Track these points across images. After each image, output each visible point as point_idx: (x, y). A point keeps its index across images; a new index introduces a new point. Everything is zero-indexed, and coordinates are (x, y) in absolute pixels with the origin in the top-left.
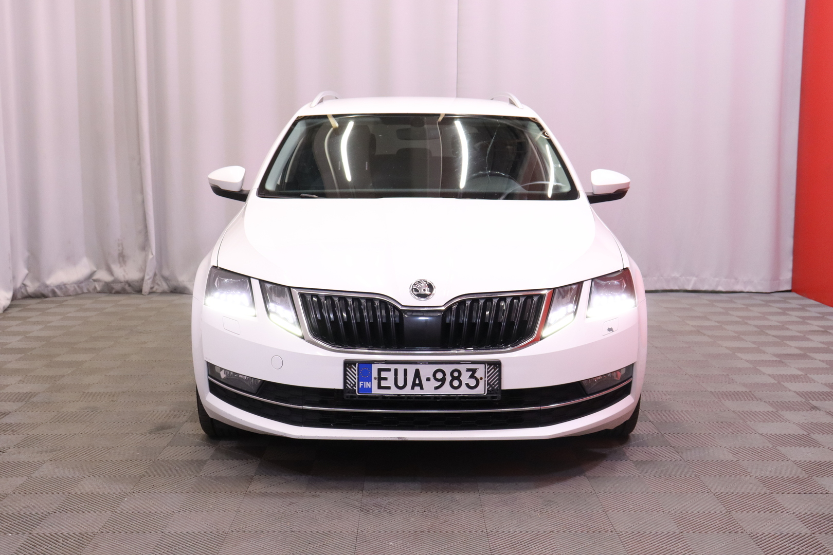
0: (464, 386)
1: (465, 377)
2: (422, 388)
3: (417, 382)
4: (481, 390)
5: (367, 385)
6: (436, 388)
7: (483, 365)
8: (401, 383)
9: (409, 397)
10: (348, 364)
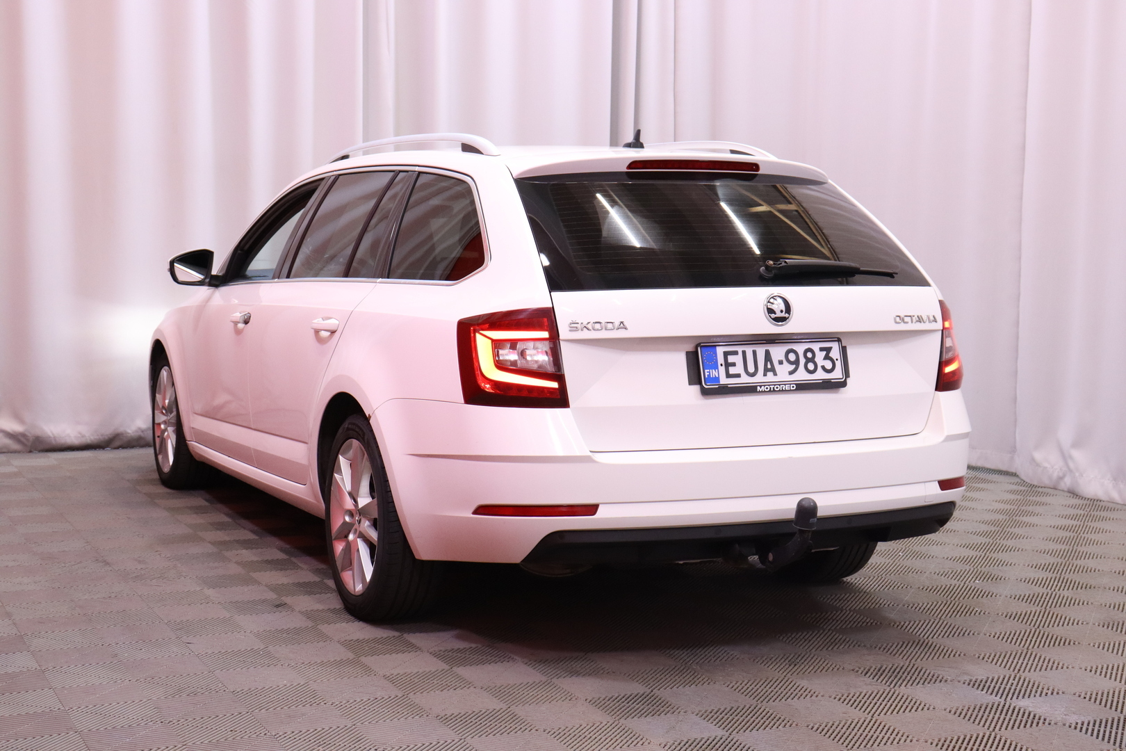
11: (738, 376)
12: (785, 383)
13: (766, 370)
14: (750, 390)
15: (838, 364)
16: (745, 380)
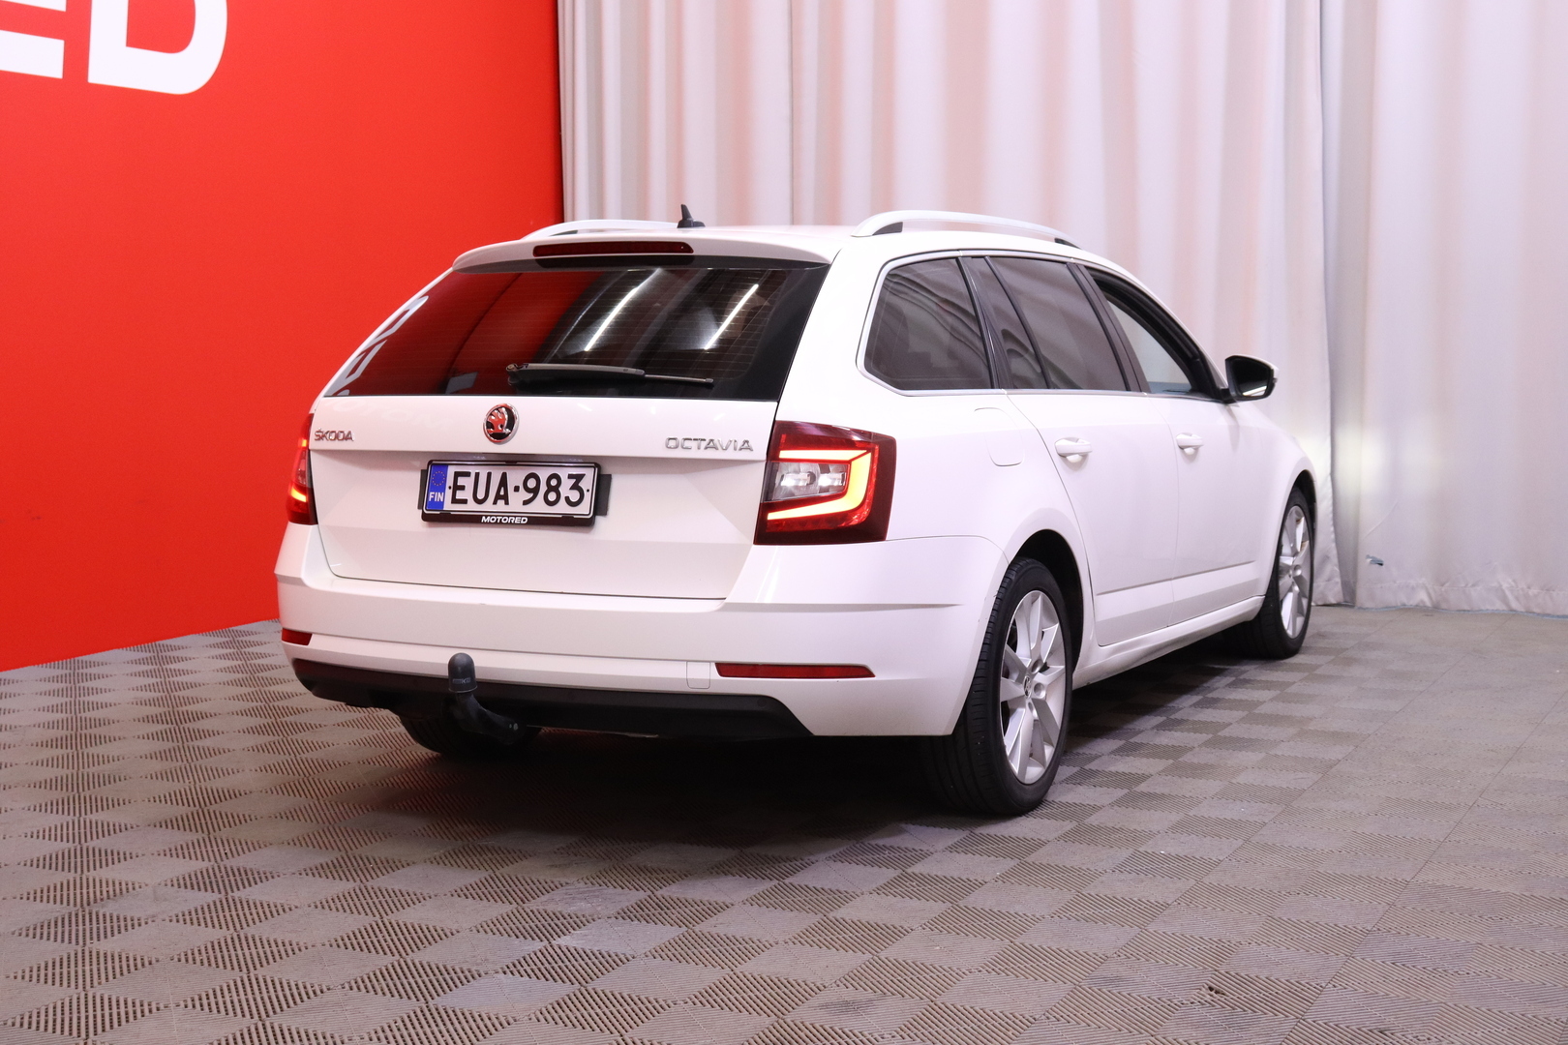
11: (465, 502)
12: (515, 514)
13: (498, 497)
14: (474, 520)
15: (587, 496)
16: (472, 507)
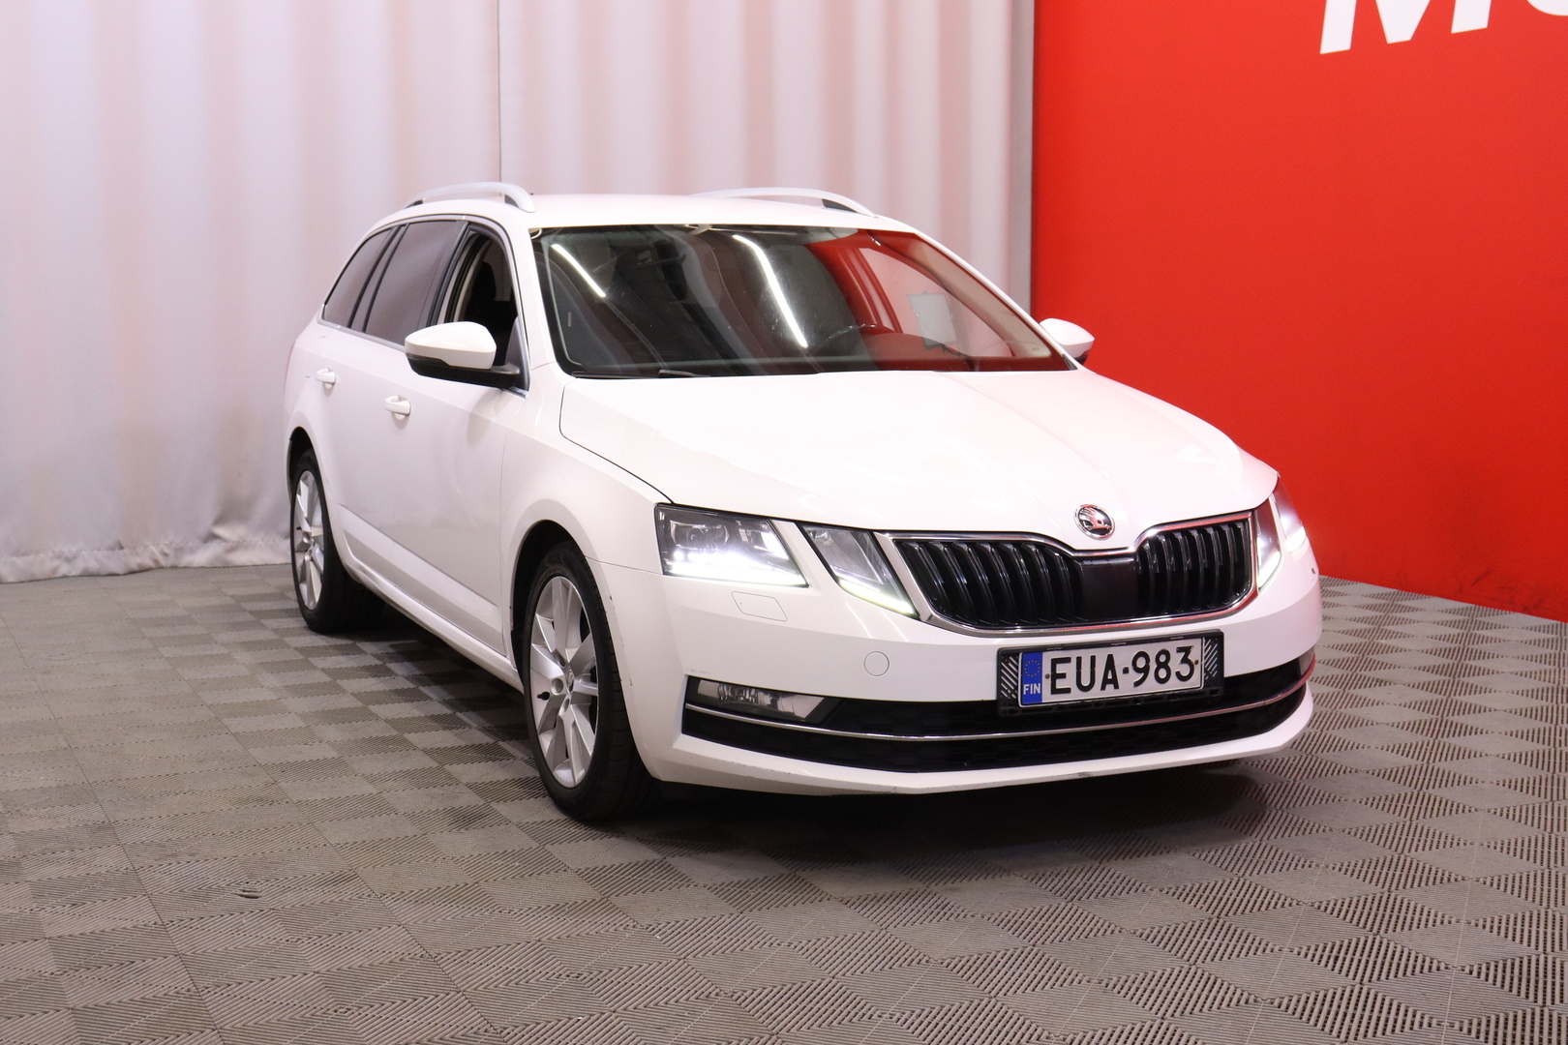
0: (1173, 676)
1: (1176, 659)
2: (1116, 687)
3: (1110, 677)
4: (1196, 682)
5: (1036, 688)
6: (1137, 684)
7: (1199, 640)
8: (1086, 682)
9: (1098, 703)
10: (1004, 655)
